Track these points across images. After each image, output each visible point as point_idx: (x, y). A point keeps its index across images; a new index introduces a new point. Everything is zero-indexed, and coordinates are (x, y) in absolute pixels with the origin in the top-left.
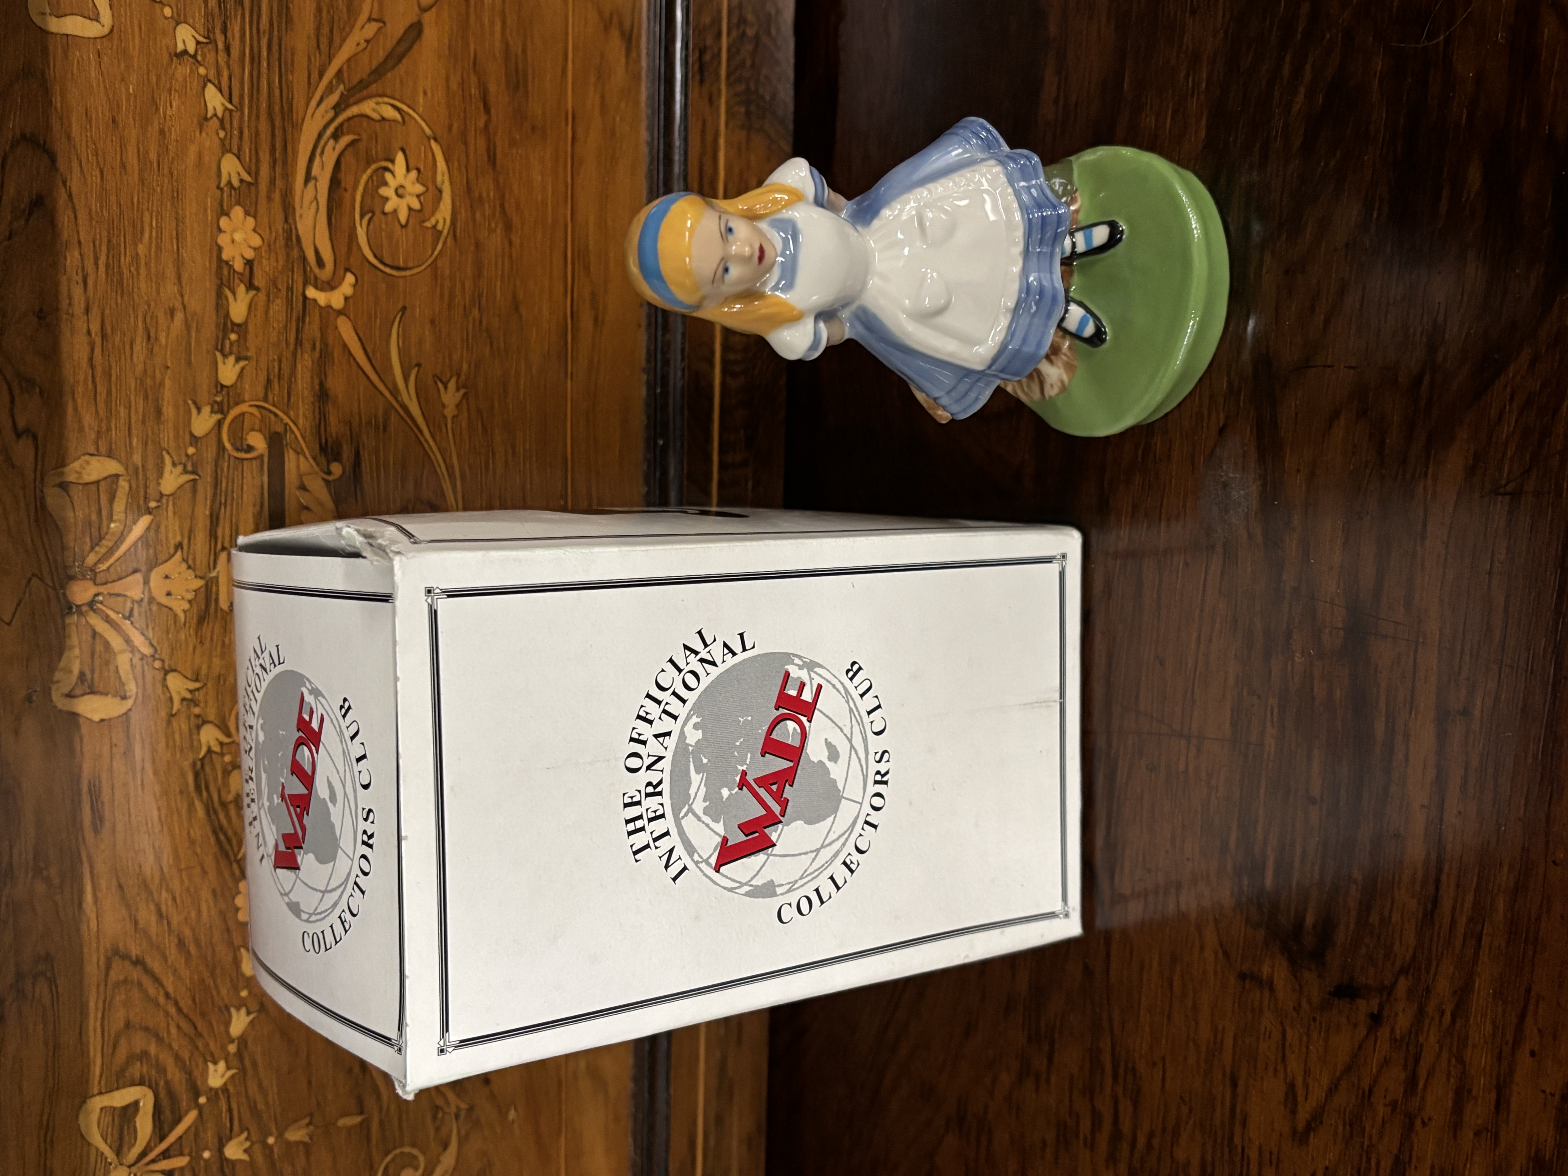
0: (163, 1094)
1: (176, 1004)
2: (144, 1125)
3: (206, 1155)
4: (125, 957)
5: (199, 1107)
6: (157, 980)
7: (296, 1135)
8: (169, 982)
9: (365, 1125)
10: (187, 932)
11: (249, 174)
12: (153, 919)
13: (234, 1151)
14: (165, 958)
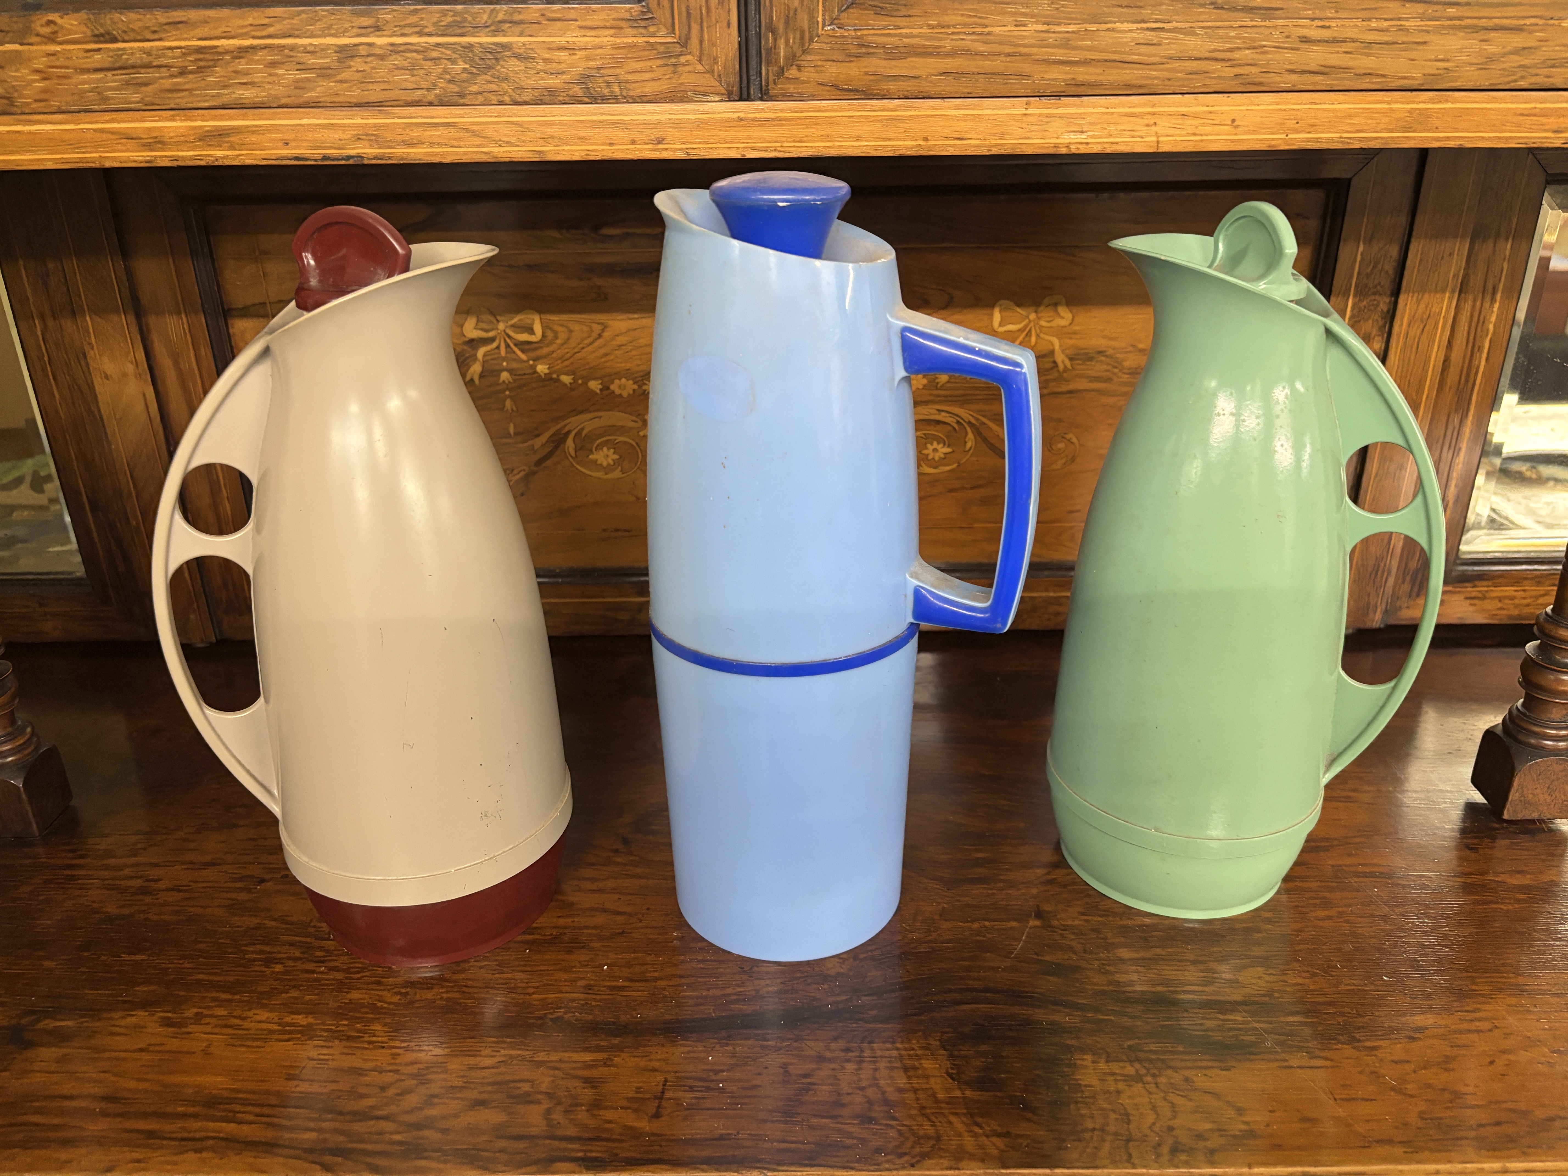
0: (537, 345)
1: (578, 352)
2: (524, 337)
3: (505, 364)
4: (603, 331)
5: (528, 361)
6: (591, 343)
7: (508, 404)
8: (590, 349)
9: (509, 436)
10: (612, 357)
11: (942, 386)
12: (619, 343)
13: (505, 376)
14: (600, 348)
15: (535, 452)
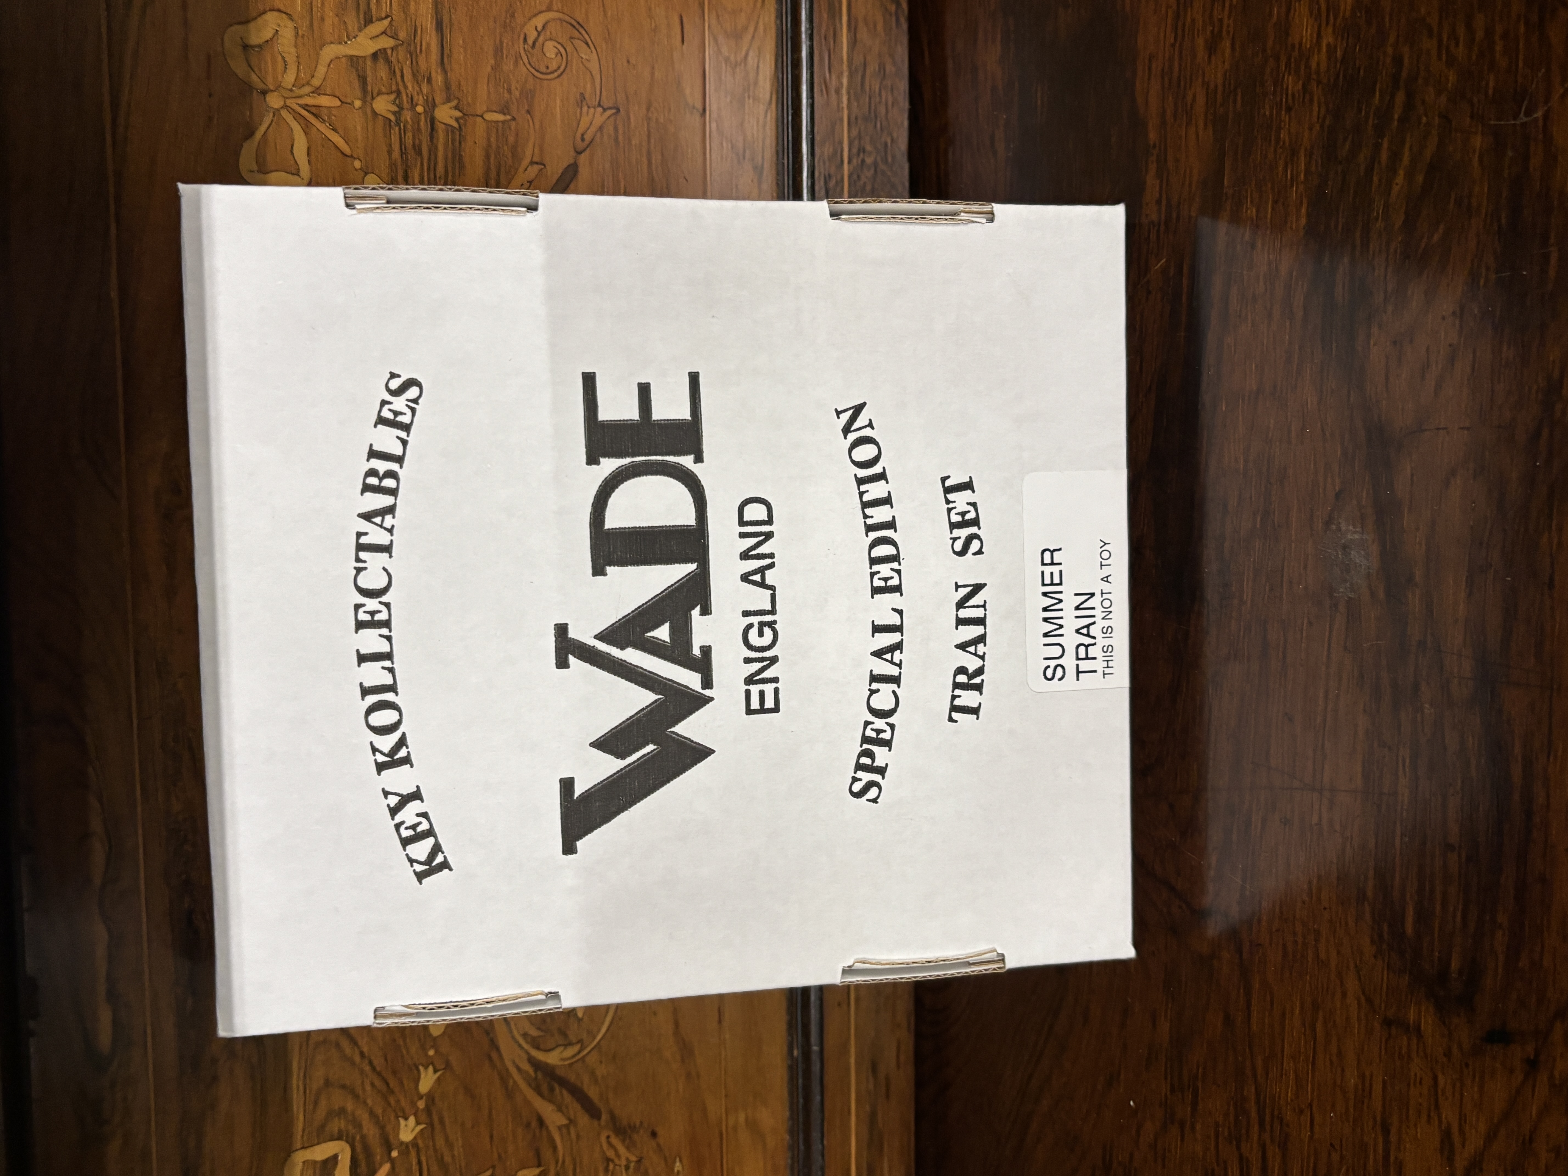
0: (359, 1148)
1: (371, 1063)
5: (392, 1161)
6: (353, 1040)
8: (364, 1043)
15: (572, 1121)
